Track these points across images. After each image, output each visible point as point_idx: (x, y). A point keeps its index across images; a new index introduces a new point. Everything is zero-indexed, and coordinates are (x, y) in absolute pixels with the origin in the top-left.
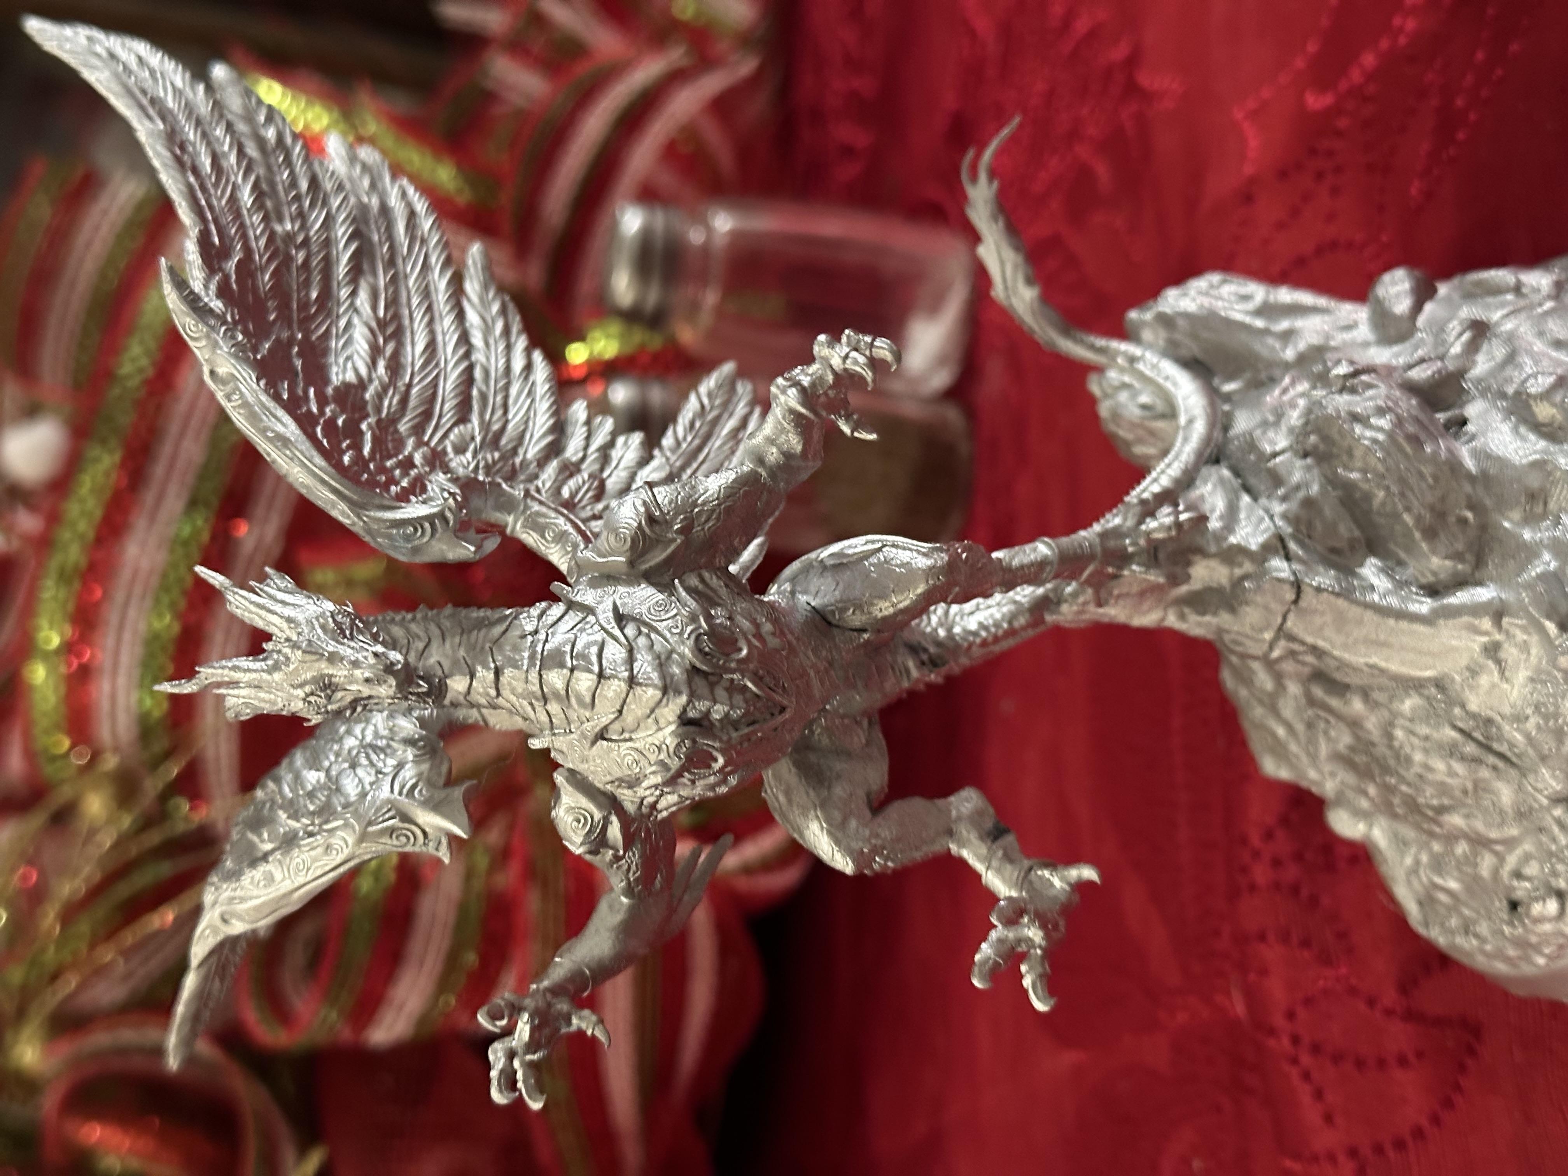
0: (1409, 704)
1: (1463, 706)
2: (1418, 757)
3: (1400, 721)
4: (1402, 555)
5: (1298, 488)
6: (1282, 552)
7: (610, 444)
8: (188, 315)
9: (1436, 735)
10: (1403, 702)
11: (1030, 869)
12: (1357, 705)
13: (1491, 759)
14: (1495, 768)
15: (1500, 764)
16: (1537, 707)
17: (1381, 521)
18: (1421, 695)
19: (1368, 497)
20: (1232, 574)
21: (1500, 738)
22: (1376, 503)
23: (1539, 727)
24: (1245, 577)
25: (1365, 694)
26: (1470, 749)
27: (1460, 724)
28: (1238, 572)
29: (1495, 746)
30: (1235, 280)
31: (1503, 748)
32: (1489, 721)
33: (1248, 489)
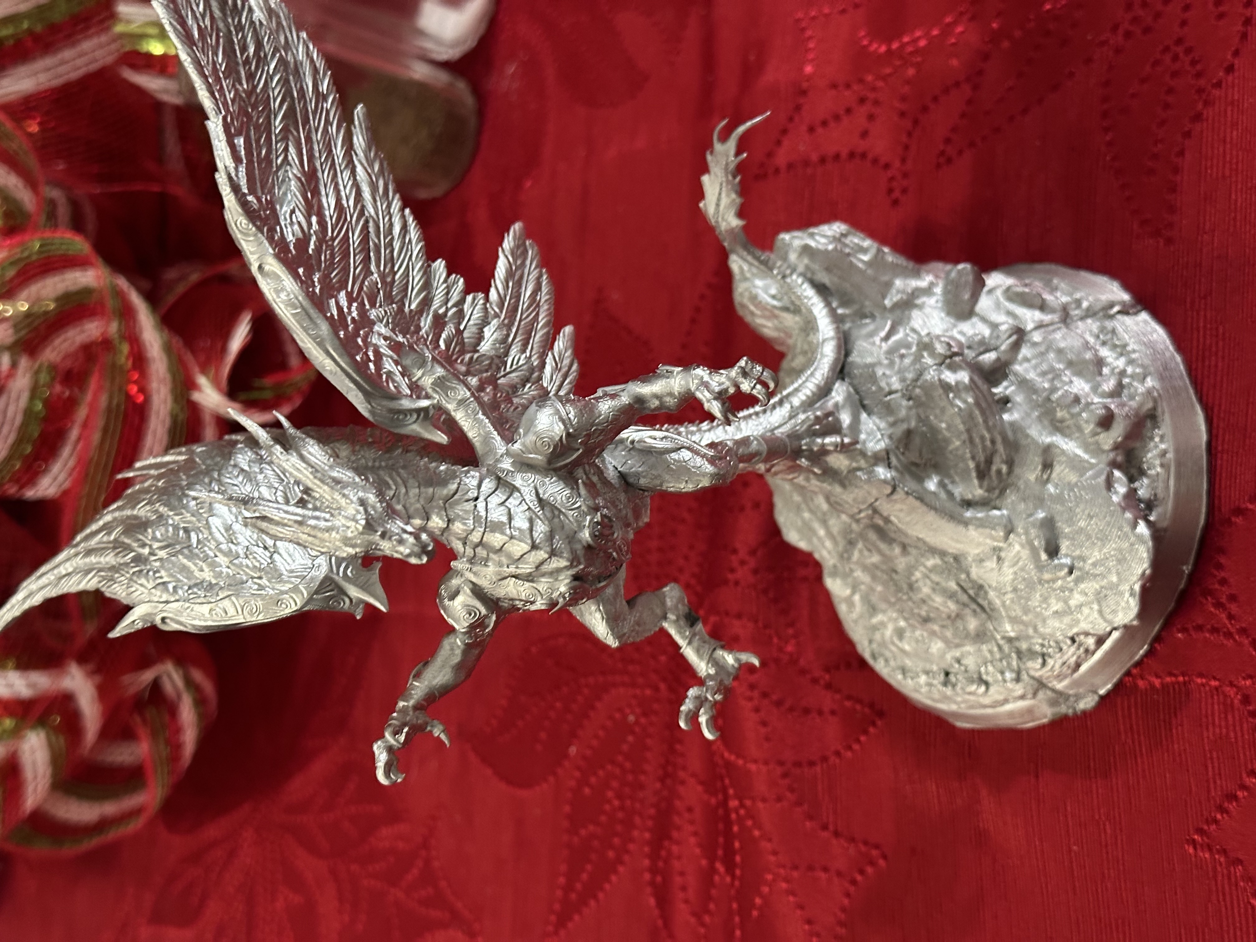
0: (931, 562)
1: (968, 574)
2: (926, 590)
3: (922, 569)
4: (957, 479)
5: (903, 421)
6: (887, 462)
7: (462, 301)
8: (242, 215)
9: (944, 584)
10: (928, 560)
11: (714, 649)
12: (897, 550)
13: (974, 606)
14: (974, 611)
15: (978, 610)
16: (1015, 590)
17: (951, 457)
18: (942, 560)
19: (947, 441)
20: (850, 465)
21: (985, 598)
22: (951, 447)
23: (1012, 601)
24: (859, 469)
25: (904, 547)
26: (964, 598)
27: (963, 584)
28: (854, 465)
29: (980, 601)
30: (858, 234)
31: (985, 603)
32: (981, 587)
33: (864, 407)
